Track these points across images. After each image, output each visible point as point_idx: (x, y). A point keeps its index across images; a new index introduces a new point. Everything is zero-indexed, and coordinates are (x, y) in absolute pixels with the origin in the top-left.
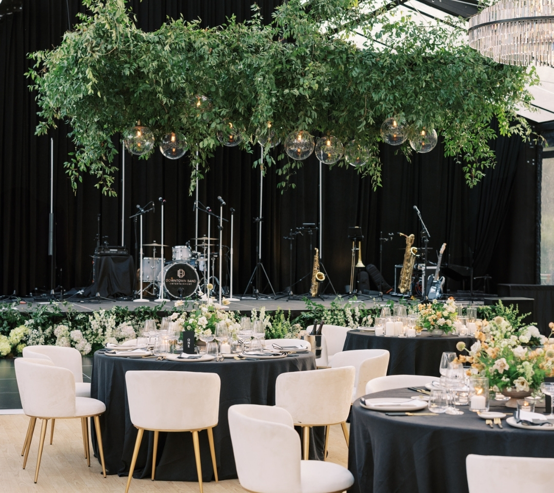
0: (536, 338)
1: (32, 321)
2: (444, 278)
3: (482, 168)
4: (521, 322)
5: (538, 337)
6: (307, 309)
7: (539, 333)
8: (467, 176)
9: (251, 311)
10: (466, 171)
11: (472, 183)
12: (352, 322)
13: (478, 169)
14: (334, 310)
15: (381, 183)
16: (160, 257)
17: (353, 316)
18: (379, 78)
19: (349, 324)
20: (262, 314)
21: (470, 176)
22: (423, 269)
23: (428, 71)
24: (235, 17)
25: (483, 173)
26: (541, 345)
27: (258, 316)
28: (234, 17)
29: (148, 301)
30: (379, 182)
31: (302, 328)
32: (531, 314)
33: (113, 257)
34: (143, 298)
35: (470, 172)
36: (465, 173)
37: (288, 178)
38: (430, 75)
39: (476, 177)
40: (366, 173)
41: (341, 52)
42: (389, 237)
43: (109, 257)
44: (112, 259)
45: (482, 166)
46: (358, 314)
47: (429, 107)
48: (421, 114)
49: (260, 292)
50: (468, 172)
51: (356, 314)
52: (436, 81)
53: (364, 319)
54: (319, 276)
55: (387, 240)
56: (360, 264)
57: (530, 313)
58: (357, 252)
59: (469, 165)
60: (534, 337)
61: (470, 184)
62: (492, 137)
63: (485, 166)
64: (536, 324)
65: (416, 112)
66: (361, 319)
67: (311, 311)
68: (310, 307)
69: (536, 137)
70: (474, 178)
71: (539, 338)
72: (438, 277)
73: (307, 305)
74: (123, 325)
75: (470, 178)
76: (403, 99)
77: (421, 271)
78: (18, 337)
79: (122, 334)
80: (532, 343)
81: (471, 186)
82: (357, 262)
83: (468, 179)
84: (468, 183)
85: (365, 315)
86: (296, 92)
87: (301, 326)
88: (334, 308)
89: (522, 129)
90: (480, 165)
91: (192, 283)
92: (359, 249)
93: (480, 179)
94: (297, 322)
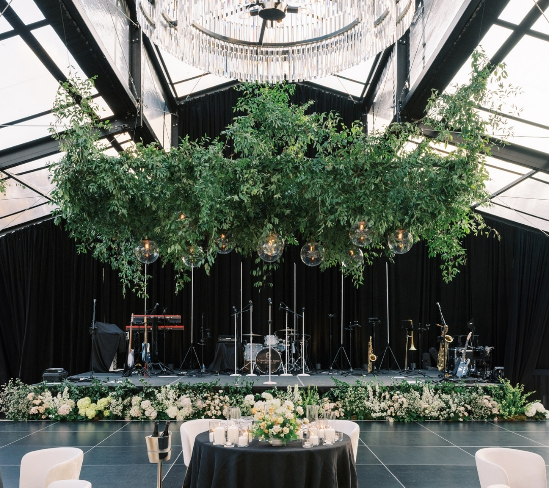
0: (541, 413)
1: (115, 393)
2: (469, 360)
3: (457, 265)
4: (526, 400)
5: (543, 412)
6: (335, 386)
7: (544, 409)
8: (444, 273)
9: (287, 387)
10: (443, 268)
11: (448, 279)
12: (372, 397)
13: (454, 266)
14: (358, 387)
15: (362, 281)
16: (250, 343)
17: (374, 392)
18: (326, 183)
19: (370, 399)
20: (296, 389)
21: (446, 273)
22: (463, 351)
23: (377, 174)
24: (189, 137)
25: (458, 270)
26: (546, 419)
27: (293, 391)
28: (187, 137)
29: (241, 375)
30: (361, 280)
31: (330, 401)
32: (535, 393)
33: (226, 343)
34: (237, 373)
35: (447, 269)
36: (442, 271)
37: (265, 278)
38: (380, 178)
39: (452, 273)
40: (349, 273)
41: (288, 162)
42: (425, 327)
43: (224, 344)
44: (226, 345)
45: (457, 263)
46: (378, 390)
47: (381, 208)
48: (373, 215)
49: (333, 369)
50: (445, 270)
51: (376, 390)
52: (386, 184)
53: (383, 395)
54: (372, 357)
55: (425, 330)
56: (413, 348)
57: (535, 391)
58: (410, 339)
59: (446, 264)
60: (540, 412)
61: (446, 279)
62: (461, 237)
63: (459, 263)
64: (540, 401)
65: (367, 213)
66: (380, 394)
67: (338, 387)
68: (338, 384)
69: (488, 230)
70: (449, 275)
71: (545, 413)
72: (465, 359)
73: (335, 383)
74: (183, 397)
75: (446, 275)
76: (356, 202)
77: (461, 353)
78: (102, 405)
79: (182, 404)
80: (537, 417)
81: (447, 282)
82: (410, 346)
83: (445, 276)
84: (445, 279)
85: (384, 391)
86: (236, 198)
87: (329, 399)
88: (359, 385)
89: (475, 224)
90: (455, 263)
91: (277, 362)
92: (412, 336)
93: (455, 275)
94: (326, 396)
